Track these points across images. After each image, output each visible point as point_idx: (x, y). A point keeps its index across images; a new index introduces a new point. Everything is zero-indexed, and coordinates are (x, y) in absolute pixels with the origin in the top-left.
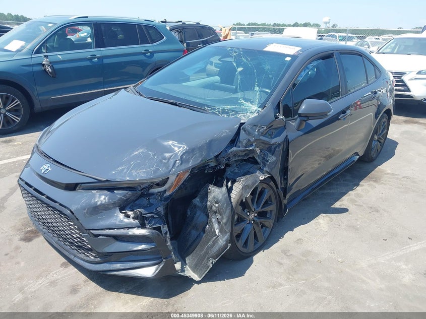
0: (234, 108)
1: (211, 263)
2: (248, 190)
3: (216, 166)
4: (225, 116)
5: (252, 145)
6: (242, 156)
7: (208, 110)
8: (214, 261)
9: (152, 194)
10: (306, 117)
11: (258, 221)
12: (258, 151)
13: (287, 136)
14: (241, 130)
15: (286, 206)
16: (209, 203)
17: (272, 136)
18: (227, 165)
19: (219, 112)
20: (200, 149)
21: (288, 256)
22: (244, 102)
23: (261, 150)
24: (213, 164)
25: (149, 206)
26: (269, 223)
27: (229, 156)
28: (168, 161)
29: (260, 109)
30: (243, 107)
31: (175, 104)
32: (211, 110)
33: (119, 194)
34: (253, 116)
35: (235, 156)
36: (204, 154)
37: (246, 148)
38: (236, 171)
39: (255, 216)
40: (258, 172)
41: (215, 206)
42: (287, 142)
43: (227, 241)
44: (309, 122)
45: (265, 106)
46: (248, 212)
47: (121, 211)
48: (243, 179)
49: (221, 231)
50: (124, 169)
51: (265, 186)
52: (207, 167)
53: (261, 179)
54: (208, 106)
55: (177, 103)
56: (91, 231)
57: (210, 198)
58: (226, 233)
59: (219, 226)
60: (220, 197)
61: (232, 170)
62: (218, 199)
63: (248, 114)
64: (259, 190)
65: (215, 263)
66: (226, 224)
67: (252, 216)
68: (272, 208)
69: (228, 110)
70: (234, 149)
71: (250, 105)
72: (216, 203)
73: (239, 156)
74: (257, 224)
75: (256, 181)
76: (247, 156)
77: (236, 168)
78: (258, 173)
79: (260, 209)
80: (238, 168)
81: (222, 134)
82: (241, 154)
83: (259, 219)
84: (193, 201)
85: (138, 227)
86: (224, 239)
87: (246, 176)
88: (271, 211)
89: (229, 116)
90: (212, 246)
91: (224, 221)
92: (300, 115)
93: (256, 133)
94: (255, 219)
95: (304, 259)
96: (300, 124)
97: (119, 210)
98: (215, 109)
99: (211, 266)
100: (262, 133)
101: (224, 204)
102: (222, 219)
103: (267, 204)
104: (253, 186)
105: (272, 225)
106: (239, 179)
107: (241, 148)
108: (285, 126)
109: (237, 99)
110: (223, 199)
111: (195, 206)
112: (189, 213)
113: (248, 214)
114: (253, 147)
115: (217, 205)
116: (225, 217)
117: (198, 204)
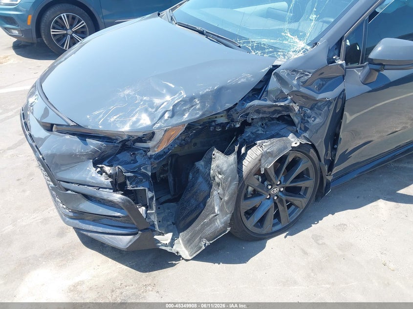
0: (274, 43)
1: (204, 243)
2: (270, 159)
3: (227, 123)
4: (259, 53)
5: (285, 99)
6: (269, 113)
7: (240, 43)
8: (208, 243)
9: (138, 149)
10: (380, 65)
11: (284, 198)
12: (297, 108)
13: (344, 90)
14: (273, 76)
15: (328, 184)
16: (212, 172)
17: (321, 89)
18: (245, 124)
19: (252, 47)
20: (203, 98)
21: (318, 244)
22: (289, 35)
23: (301, 107)
24: (223, 120)
25: (133, 163)
26: (300, 202)
27: (247, 112)
28: (156, 110)
29: (308, 47)
30: (286, 42)
31: (201, 33)
32: (244, 43)
33: (93, 144)
34: (296, 56)
35: (258, 111)
36: (208, 105)
37: (275, 102)
38: (260, 132)
39: (280, 191)
40: (291, 135)
41: (218, 177)
42: (342, 98)
43: (225, 223)
44: (385, 72)
45: (316, 44)
46: (270, 185)
47: (95, 165)
48: (267, 143)
49: (221, 210)
50: (100, 113)
51: (299, 155)
52: (213, 124)
53: (294, 145)
54: (241, 38)
55: (205, 32)
56: (61, 182)
57: (213, 165)
58: (227, 214)
59: (220, 202)
60: (225, 167)
61: (254, 131)
62: (221, 169)
63: (291, 53)
64: (290, 159)
65: (208, 246)
66: (227, 202)
67: (275, 190)
68: (309, 184)
69: (264, 44)
70: (256, 102)
71: (297, 40)
72: (220, 173)
73: (264, 112)
74: (281, 200)
75: (285, 148)
76: (278, 113)
77: (260, 128)
78: (291, 137)
79: (288, 184)
80: (264, 128)
81: (239, 80)
82: (266, 110)
83: (286, 195)
84: (197, 163)
85: (110, 189)
86: (222, 220)
87: (272, 139)
88: (307, 188)
89: (264, 53)
90: (208, 224)
91: (226, 198)
92: (371, 62)
93: (295, 82)
94: (280, 194)
95: (340, 253)
96: (369, 75)
97: (92, 164)
98: (249, 42)
99: (204, 248)
100: (304, 83)
101: (228, 177)
102: (224, 195)
103: (300, 177)
104: (279, 154)
105: (304, 205)
106: (262, 143)
107: (269, 103)
108: (344, 76)
109: (282, 30)
110: (228, 171)
111: (198, 171)
112: (191, 176)
113: (270, 187)
114: (286, 102)
115: (220, 176)
116: (227, 194)
117: (201, 168)
